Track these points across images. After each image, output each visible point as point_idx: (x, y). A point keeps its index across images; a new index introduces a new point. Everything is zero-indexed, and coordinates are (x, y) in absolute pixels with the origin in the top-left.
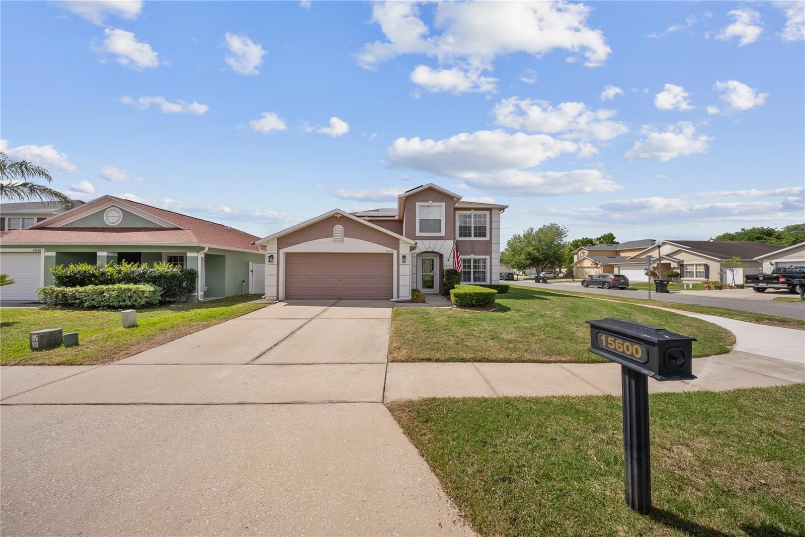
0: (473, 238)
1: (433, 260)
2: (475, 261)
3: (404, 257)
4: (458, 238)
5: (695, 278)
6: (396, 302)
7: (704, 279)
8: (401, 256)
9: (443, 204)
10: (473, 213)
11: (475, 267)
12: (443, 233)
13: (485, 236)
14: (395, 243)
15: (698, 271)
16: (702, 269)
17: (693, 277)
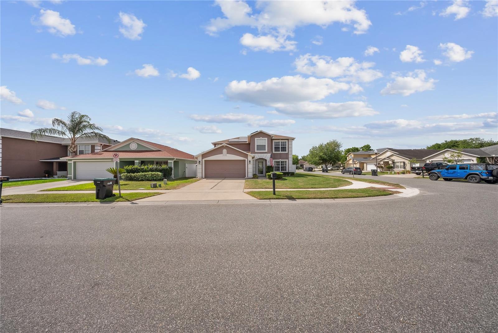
0: (280, 152)
1: (263, 162)
2: (282, 162)
3: (250, 161)
4: (274, 152)
5: (399, 169)
6: (247, 178)
7: (403, 169)
8: (249, 161)
9: (266, 139)
10: (280, 141)
11: (281, 165)
12: (266, 151)
13: (286, 151)
14: (246, 156)
15: (401, 165)
16: (402, 164)
17: (399, 168)
